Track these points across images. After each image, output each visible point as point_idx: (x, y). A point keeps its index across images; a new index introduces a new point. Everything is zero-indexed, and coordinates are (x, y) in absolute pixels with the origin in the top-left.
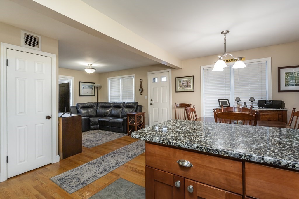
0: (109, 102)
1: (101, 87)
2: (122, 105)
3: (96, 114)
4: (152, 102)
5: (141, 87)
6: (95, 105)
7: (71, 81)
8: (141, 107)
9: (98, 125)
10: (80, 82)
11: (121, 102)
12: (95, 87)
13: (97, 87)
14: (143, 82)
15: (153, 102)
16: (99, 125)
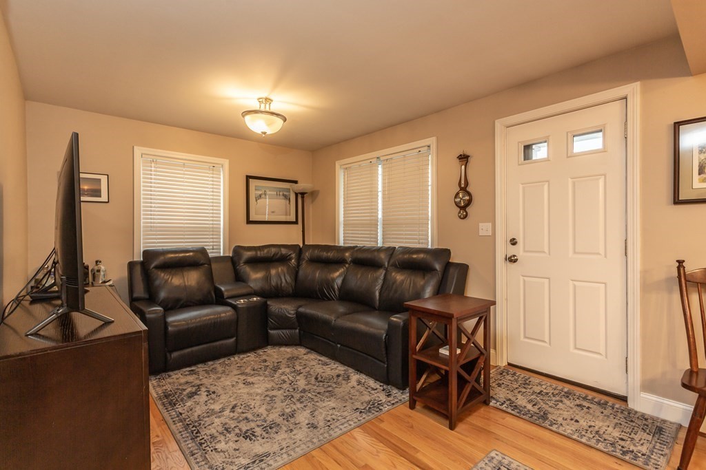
0: (341, 244)
1: (314, 194)
2: (383, 256)
3: (293, 284)
4: (512, 250)
5: (464, 189)
6: (293, 255)
7: (222, 173)
8: (464, 269)
9: (296, 329)
10: (248, 178)
11: (380, 244)
12: (296, 195)
13: (303, 194)
14: (469, 165)
15: (518, 251)
16: (297, 331)
